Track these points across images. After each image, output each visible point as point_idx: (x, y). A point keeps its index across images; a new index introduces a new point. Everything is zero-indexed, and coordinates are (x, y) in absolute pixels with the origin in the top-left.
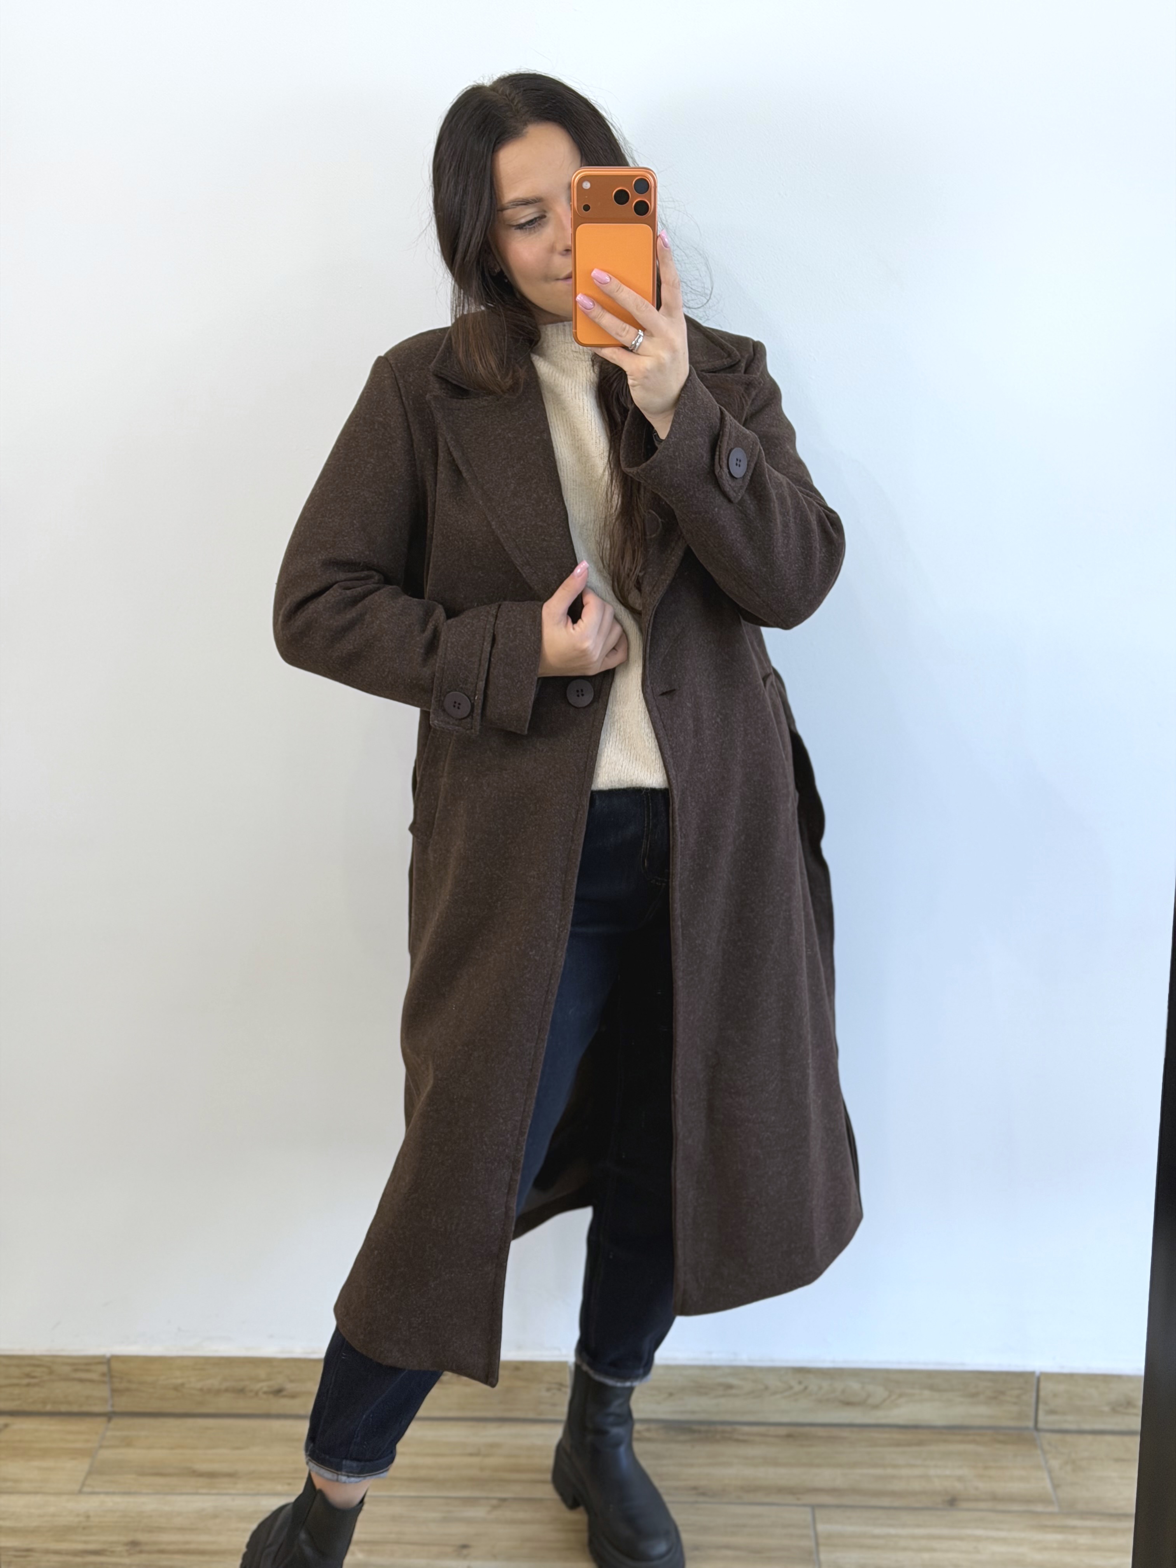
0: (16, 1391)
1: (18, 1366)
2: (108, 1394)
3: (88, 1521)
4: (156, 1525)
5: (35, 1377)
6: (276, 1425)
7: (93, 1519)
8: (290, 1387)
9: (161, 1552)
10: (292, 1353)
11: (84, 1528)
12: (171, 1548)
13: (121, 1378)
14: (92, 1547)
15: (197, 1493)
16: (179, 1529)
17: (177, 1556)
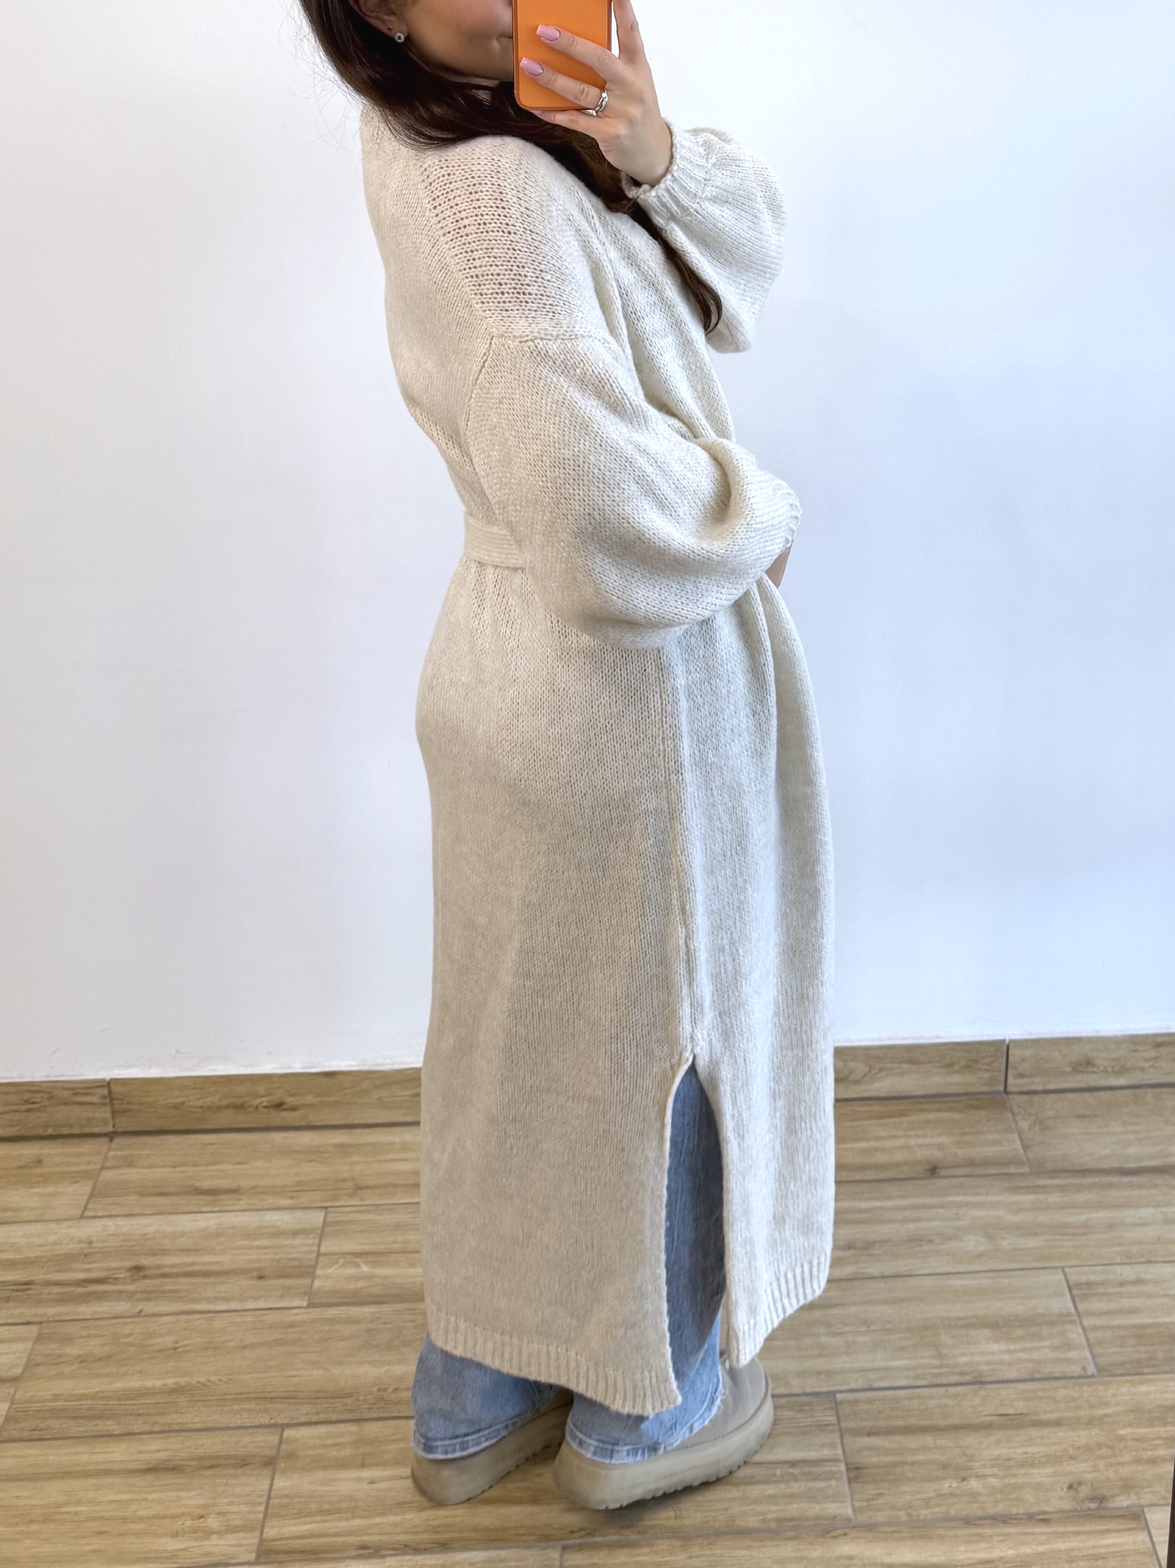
0: (17, 1116)
1: (18, 1093)
2: (108, 1115)
3: (90, 1248)
4: (159, 1247)
5: (33, 1103)
6: (278, 1137)
7: (95, 1245)
8: (290, 1101)
9: (164, 1276)
10: (292, 1068)
11: (86, 1256)
12: (175, 1270)
13: (121, 1100)
14: (94, 1275)
15: (200, 1212)
16: (183, 1250)
17: (181, 1280)
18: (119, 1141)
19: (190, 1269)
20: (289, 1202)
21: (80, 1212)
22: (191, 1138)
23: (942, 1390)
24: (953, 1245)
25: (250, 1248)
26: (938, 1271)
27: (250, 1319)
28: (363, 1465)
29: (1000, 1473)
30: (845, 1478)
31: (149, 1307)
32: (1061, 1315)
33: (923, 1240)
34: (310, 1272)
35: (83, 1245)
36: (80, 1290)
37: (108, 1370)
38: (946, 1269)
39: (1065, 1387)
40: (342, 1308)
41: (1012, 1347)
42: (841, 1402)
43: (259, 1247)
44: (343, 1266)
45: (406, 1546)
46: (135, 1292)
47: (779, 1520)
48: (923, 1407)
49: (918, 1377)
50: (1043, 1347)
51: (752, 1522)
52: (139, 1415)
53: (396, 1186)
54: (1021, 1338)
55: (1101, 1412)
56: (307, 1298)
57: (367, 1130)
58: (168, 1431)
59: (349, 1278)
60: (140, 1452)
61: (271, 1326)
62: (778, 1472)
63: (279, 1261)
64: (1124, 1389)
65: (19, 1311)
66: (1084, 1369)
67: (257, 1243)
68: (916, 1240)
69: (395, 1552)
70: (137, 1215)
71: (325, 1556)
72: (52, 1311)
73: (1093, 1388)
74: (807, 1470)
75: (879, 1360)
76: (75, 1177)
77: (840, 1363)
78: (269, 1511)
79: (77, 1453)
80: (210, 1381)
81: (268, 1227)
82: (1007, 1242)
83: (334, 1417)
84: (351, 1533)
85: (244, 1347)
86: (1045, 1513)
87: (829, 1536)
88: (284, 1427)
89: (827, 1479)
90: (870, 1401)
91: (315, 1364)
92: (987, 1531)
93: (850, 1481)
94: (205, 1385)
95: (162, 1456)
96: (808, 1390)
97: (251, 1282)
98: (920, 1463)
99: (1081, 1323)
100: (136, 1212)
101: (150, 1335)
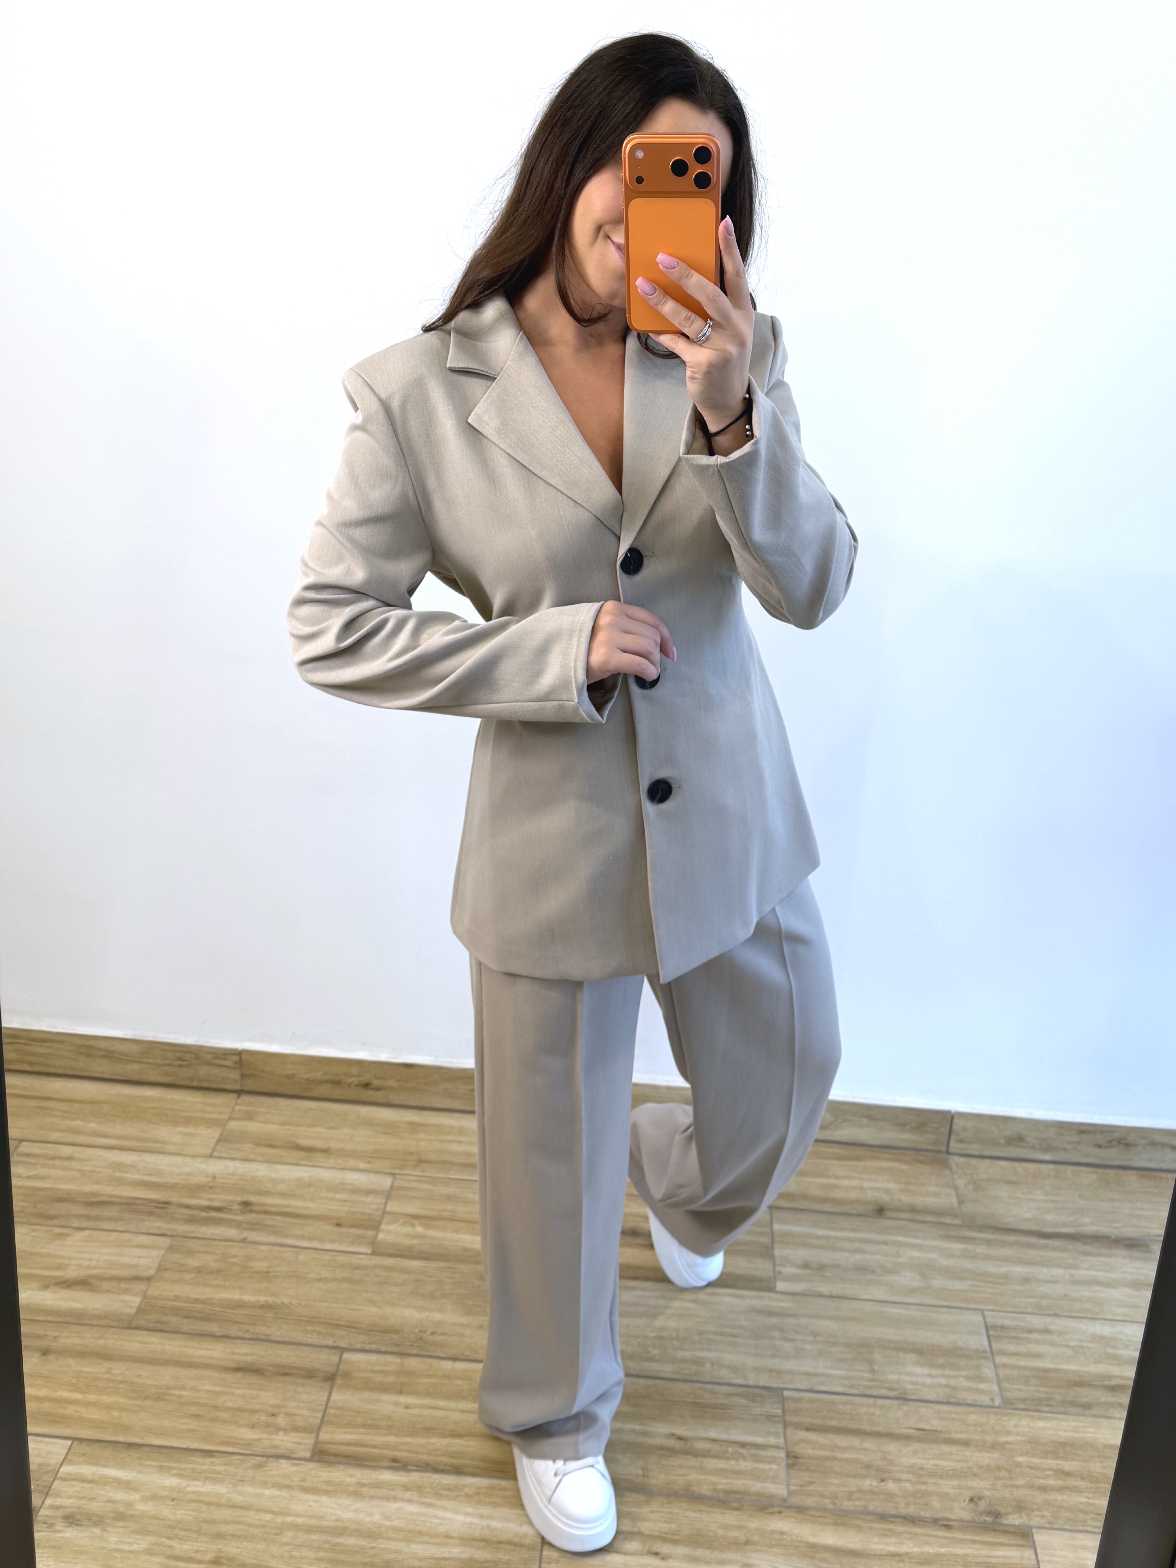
2: (238, 1077)
3: (214, 1182)
4: (264, 1189)
5: (185, 1061)
6: (364, 1110)
7: (217, 1180)
8: (376, 1082)
9: (266, 1212)
10: (380, 1057)
11: (210, 1188)
12: (273, 1209)
13: (249, 1068)
14: (215, 1204)
15: (298, 1165)
16: (281, 1194)
17: (278, 1218)
18: (244, 1098)
19: (286, 1210)
20: (366, 1165)
21: (210, 1152)
22: (298, 1103)
23: (871, 1401)
24: (891, 1278)
25: (333, 1199)
26: (876, 1299)
27: (326, 1257)
28: (401, 1392)
29: (914, 1479)
30: (784, 1464)
31: (252, 1236)
32: (977, 1351)
33: (866, 1270)
34: (375, 1225)
35: (209, 1179)
36: (204, 1214)
37: (216, 1282)
38: (883, 1298)
39: (974, 1413)
40: (398, 1259)
41: (933, 1372)
42: (788, 1398)
43: (339, 1200)
44: (403, 1224)
45: (428, 1465)
46: (243, 1223)
47: (727, 1492)
48: (854, 1413)
49: (852, 1386)
50: (959, 1376)
51: (705, 1490)
52: (236, 1322)
53: (452, 1164)
54: (942, 1366)
55: (1004, 1439)
56: (370, 1246)
57: (434, 1113)
58: (257, 1339)
59: (407, 1236)
60: (233, 1353)
61: (342, 1266)
62: (730, 1450)
63: (353, 1213)
64: (1024, 1422)
65: (158, 1224)
66: (992, 1400)
67: (338, 1196)
68: (861, 1269)
69: (419, 1469)
71: (366, 1463)
72: (183, 1228)
73: (998, 1417)
74: (753, 1452)
75: (822, 1366)
76: (208, 1123)
77: (791, 1365)
78: (326, 1418)
79: (186, 1346)
80: (290, 1303)
81: (346, 1184)
82: (937, 1282)
83: (383, 1349)
84: (385, 1447)
85: (320, 1280)
86: (948, 1519)
87: (767, 1511)
88: (343, 1350)
89: (770, 1463)
90: (811, 1401)
91: (372, 1302)
92: (899, 1528)
93: (790, 1467)
94: (286, 1306)
95: (249, 1359)
96: (761, 1384)
97: (330, 1228)
98: (847, 1460)
99: (993, 1360)
100: (250, 1158)
101: (249, 1259)
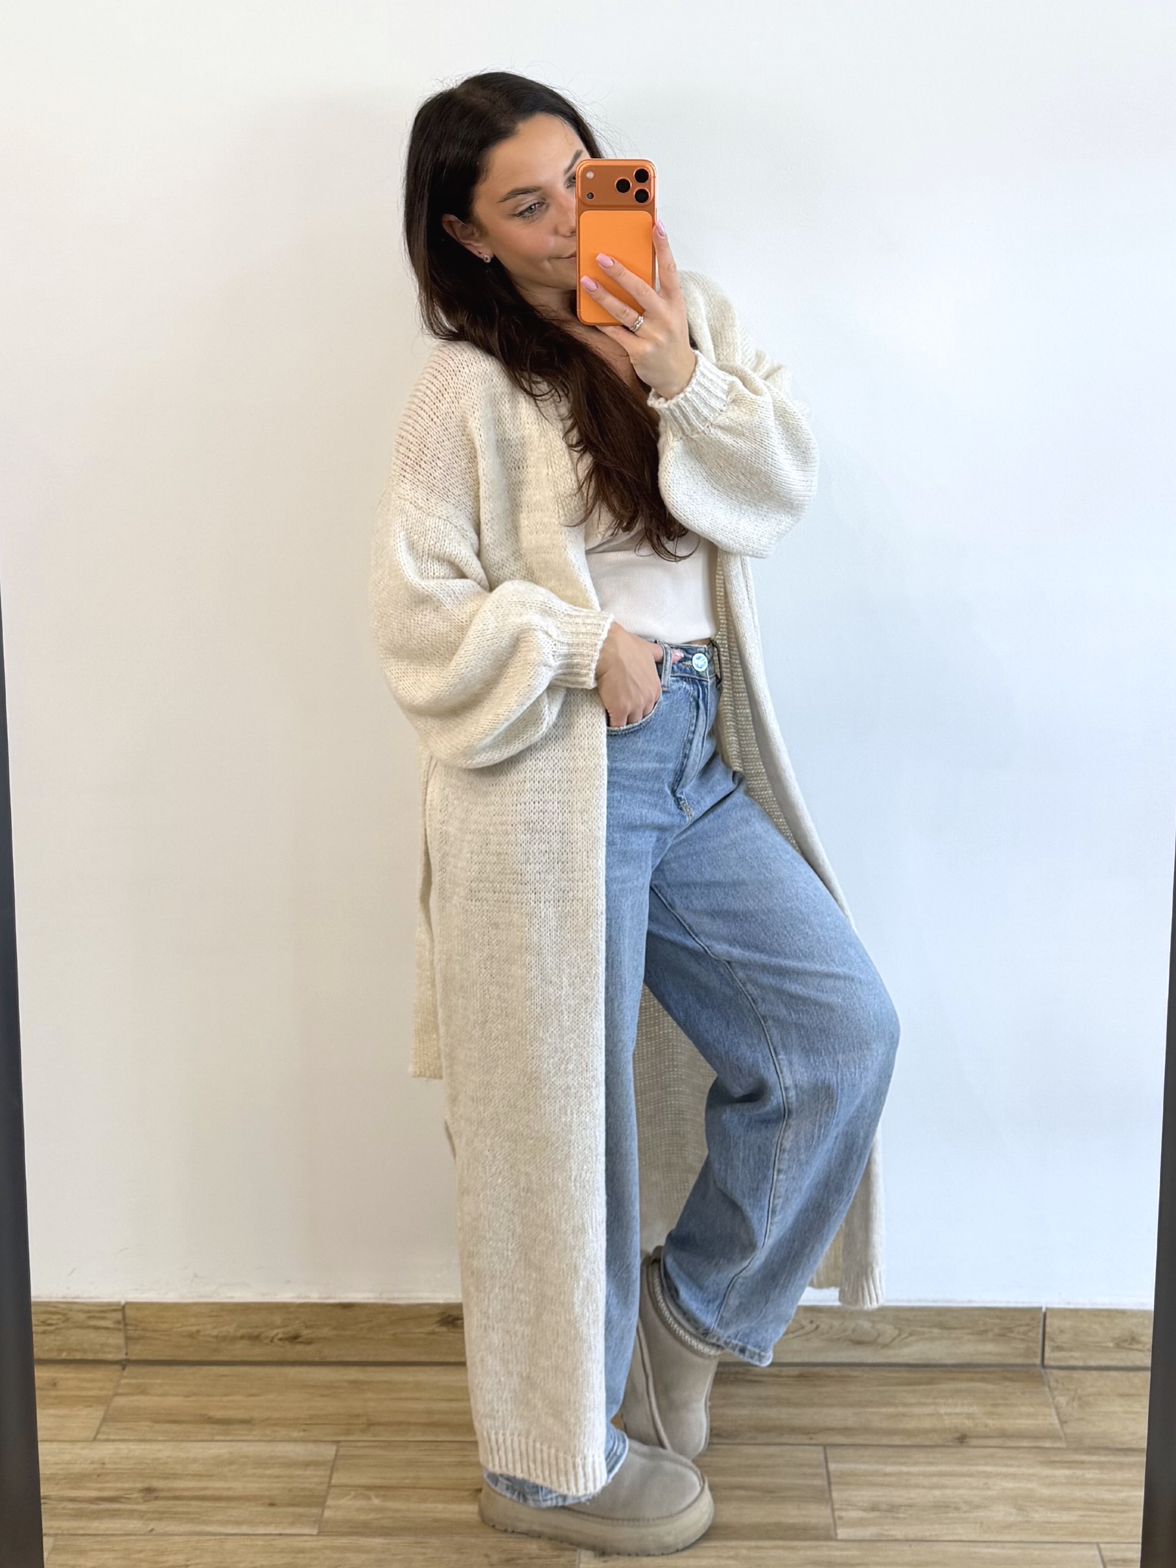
2: (122, 1342)
3: (102, 1468)
4: (171, 1472)
5: (51, 1325)
6: (292, 1372)
7: (107, 1466)
8: (306, 1333)
9: (176, 1498)
10: (309, 1298)
11: (99, 1476)
12: (186, 1494)
13: (136, 1326)
14: (107, 1494)
15: (212, 1441)
16: (194, 1475)
17: (193, 1503)
18: (130, 1369)
19: (202, 1493)
20: (302, 1434)
21: (93, 1435)
22: (205, 1370)
24: (981, 1514)
25: (261, 1476)
26: (964, 1538)
27: (260, 1543)
31: (161, 1527)
33: (949, 1507)
34: (319, 1501)
35: (93, 1466)
36: (93, 1507)
38: (973, 1538)
40: (354, 1538)
43: (270, 1476)
44: (355, 1497)
46: (148, 1512)
53: (409, 1423)
56: (317, 1526)
57: (382, 1369)
59: (358, 1510)
61: (281, 1551)
63: (290, 1490)
67: (269, 1472)
68: (942, 1507)
70: (149, 1441)
76: (89, 1401)
81: (278, 1457)
82: (1038, 1516)
97: (261, 1509)
100: (148, 1438)
101: (163, 1553)
